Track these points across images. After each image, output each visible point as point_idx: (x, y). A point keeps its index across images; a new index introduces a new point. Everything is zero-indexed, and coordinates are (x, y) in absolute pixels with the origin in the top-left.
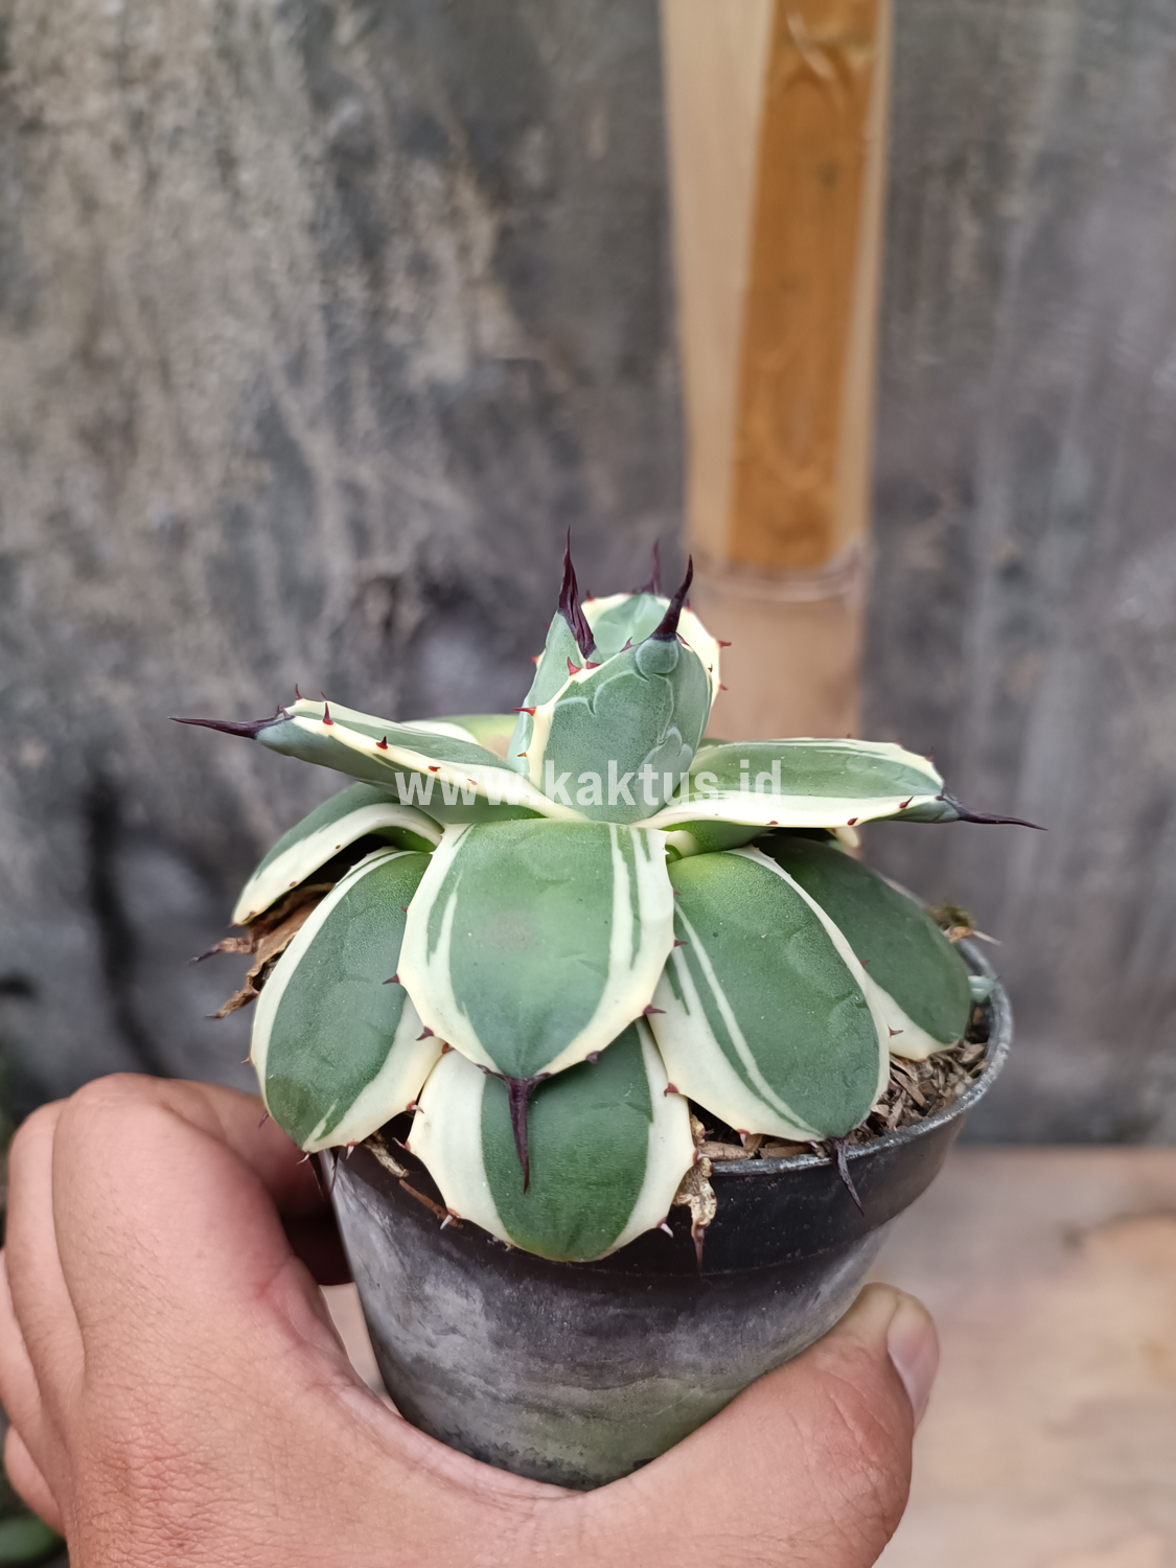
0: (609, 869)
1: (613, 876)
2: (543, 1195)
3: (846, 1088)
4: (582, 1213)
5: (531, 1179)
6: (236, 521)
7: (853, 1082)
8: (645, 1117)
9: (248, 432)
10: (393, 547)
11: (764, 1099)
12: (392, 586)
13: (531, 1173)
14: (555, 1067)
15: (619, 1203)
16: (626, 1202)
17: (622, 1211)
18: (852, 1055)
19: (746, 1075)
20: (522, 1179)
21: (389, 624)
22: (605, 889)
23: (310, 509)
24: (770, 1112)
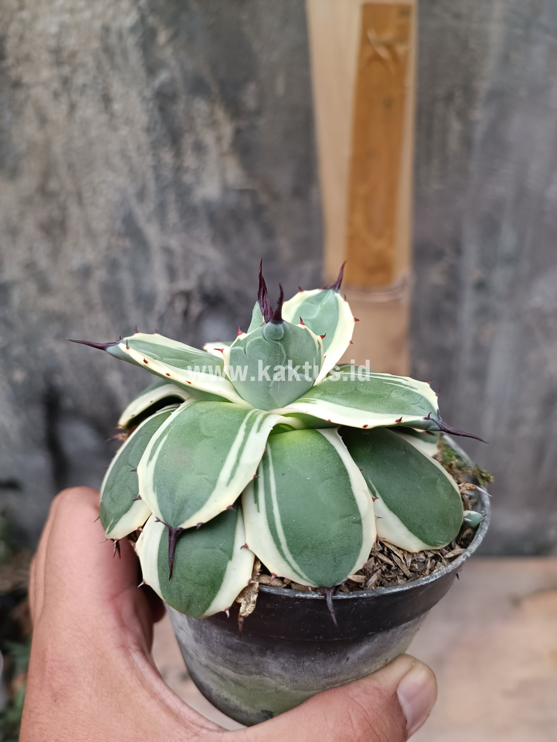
0: (235, 433)
1: (235, 438)
2: (177, 583)
3: (335, 564)
4: (191, 596)
5: (173, 574)
6: (113, 266)
7: (340, 561)
8: (227, 557)
9: (118, 225)
10: (187, 277)
11: (287, 561)
12: (187, 295)
13: (173, 571)
14: (186, 525)
15: (207, 596)
16: (210, 596)
17: (208, 599)
18: (343, 547)
19: (280, 547)
20: (169, 573)
21: (186, 313)
22: (229, 445)
23: (148, 260)
24: (289, 567)
